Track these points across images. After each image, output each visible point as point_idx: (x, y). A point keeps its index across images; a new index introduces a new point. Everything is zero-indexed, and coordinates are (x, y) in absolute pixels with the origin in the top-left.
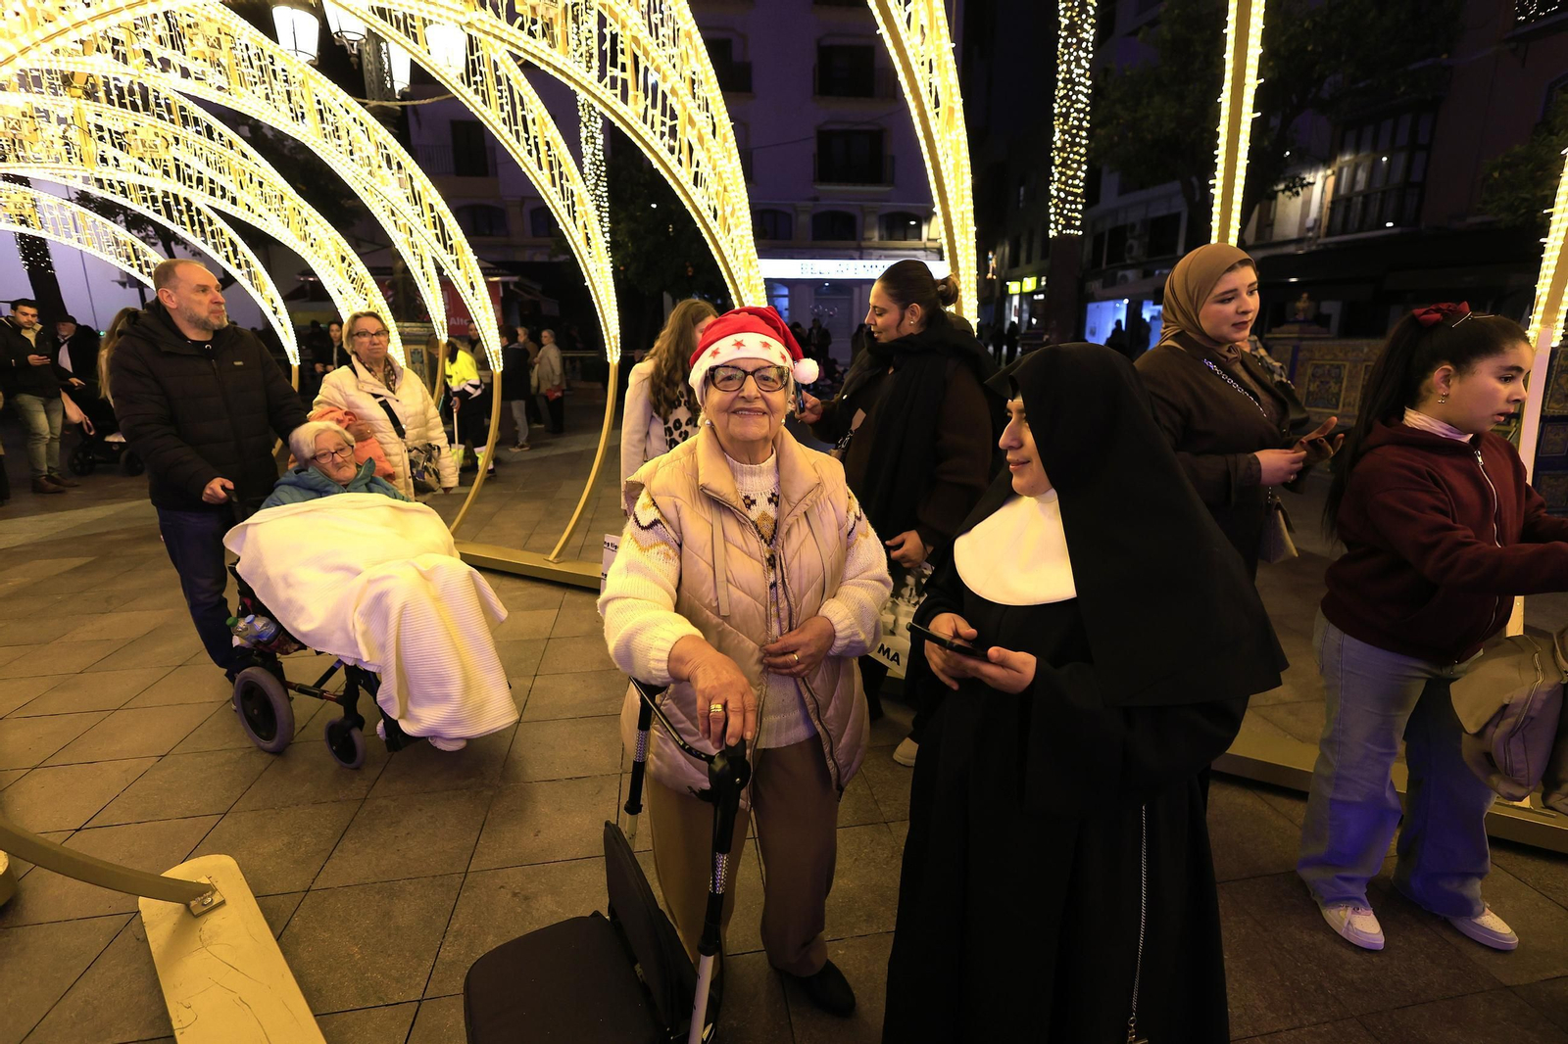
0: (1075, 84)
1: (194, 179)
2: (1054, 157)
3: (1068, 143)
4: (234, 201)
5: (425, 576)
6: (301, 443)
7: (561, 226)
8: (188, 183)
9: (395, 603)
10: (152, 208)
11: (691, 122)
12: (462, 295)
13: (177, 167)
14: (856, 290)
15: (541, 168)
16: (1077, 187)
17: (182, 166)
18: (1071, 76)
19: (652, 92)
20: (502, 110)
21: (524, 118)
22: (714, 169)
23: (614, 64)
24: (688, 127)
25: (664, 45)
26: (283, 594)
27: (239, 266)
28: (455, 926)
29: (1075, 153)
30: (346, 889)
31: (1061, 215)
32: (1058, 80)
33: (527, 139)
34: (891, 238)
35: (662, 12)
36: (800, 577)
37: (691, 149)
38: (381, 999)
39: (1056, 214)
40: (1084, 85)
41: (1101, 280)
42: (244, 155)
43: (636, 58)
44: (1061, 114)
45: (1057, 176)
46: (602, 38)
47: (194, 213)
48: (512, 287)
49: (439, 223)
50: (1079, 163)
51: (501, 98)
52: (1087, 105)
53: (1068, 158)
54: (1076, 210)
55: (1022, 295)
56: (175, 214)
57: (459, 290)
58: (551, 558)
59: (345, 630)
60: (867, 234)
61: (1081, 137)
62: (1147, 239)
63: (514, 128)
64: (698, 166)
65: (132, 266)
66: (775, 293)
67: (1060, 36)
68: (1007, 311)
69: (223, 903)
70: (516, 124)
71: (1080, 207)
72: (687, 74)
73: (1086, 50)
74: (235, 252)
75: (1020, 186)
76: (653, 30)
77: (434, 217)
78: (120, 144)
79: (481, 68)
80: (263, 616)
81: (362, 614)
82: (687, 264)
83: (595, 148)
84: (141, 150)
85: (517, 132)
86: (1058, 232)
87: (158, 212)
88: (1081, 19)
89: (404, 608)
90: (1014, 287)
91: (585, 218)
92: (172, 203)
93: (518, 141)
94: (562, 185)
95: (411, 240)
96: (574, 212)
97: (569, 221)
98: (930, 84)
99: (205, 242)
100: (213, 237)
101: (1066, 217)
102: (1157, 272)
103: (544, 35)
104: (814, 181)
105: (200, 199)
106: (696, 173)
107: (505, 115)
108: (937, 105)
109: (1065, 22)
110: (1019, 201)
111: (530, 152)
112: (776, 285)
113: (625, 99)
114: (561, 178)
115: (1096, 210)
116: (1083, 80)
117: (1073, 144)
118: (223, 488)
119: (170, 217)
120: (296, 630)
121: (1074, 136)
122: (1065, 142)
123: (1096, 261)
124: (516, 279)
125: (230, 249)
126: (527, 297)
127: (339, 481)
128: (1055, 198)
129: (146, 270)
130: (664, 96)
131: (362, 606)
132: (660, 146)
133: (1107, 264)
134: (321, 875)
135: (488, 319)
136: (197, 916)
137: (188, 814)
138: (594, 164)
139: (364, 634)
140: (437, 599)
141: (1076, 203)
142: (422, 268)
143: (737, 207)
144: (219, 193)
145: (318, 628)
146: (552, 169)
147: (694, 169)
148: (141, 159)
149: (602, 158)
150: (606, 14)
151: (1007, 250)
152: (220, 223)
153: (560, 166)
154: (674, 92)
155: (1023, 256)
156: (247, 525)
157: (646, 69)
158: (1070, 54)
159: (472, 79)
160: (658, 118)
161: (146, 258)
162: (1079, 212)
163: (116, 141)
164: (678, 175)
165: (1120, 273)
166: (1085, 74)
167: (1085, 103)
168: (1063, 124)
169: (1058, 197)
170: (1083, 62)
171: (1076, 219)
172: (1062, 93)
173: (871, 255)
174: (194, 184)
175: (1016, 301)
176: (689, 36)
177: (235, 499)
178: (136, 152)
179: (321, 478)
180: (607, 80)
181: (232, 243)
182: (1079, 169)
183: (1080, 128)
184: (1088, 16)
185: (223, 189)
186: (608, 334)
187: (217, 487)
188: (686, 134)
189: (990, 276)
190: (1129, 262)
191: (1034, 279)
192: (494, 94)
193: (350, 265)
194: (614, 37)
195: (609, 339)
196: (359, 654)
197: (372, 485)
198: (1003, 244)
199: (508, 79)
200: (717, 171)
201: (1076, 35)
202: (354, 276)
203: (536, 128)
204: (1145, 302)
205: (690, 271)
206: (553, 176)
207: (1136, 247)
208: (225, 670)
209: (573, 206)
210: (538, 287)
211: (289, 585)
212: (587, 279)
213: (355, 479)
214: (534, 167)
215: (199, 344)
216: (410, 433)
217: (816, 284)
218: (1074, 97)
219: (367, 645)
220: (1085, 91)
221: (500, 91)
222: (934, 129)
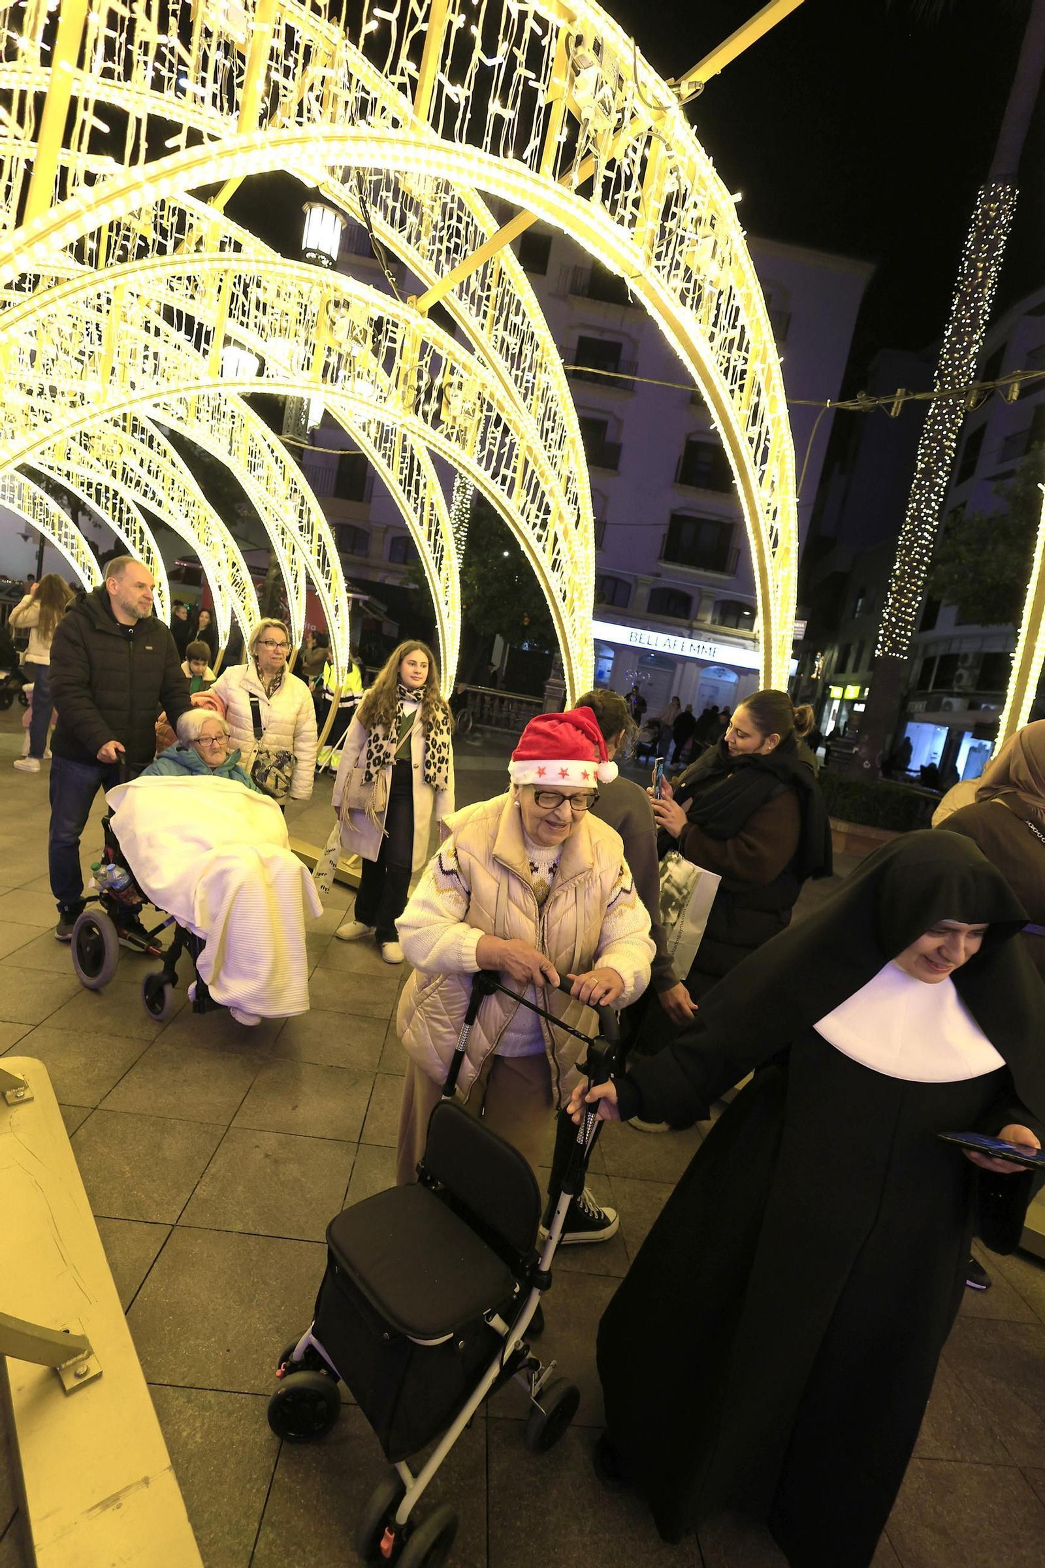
0: (922, 522)
1: (134, 482)
2: (891, 583)
3: (908, 573)
4: (160, 504)
5: (265, 863)
6: (190, 727)
7: (427, 574)
8: (128, 483)
9: (234, 881)
10: (86, 491)
11: (561, 517)
12: (326, 614)
13: (124, 469)
14: (680, 666)
15: (421, 523)
16: (910, 615)
17: (128, 469)
18: (919, 514)
19: (534, 489)
20: (401, 473)
21: (417, 482)
22: (572, 558)
23: (507, 467)
24: (558, 522)
25: (550, 447)
26: (144, 851)
27: (141, 551)
28: (213, 1169)
29: (914, 584)
30: (127, 1115)
31: (890, 638)
32: (907, 516)
33: (416, 499)
34: (722, 624)
35: (554, 421)
36: (558, 940)
37: (556, 540)
38: (141, 1215)
39: (884, 636)
40: (931, 524)
41: (925, 703)
42: (173, 464)
43: (527, 463)
44: (904, 547)
45: (891, 601)
46: (502, 445)
47: (118, 502)
48: (361, 604)
49: (322, 551)
50: (915, 594)
51: (402, 463)
52: (931, 543)
53: (905, 587)
54: (905, 636)
55: (843, 700)
56: (103, 500)
57: (325, 610)
58: (349, 863)
59: (187, 896)
60: (700, 616)
61: (921, 571)
62: (977, 672)
63: (407, 488)
64: (558, 554)
65: (54, 534)
66: (601, 654)
67: (915, 478)
68: (825, 714)
69: (31, 1099)
70: (410, 485)
71: (909, 634)
72: (565, 473)
73: (938, 494)
74: (142, 540)
75: (860, 597)
76: (544, 434)
77: (320, 546)
78: (85, 445)
79: (393, 437)
80: (121, 866)
81: (205, 885)
82: (525, 614)
83: (464, 497)
84: (101, 452)
85: (409, 492)
86: (884, 652)
87: (90, 496)
88: (937, 466)
89: (240, 888)
90: (836, 692)
91: (448, 571)
92: (103, 490)
93: (408, 499)
94: (436, 540)
95: (292, 556)
96: (440, 564)
97: (434, 571)
98: (772, 528)
99: (120, 526)
100: (128, 524)
101: (893, 641)
102: (983, 706)
103: (458, 439)
104: (660, 558)
105: (130, 495)
106: (556, 560)
107: (403, 477)
108: (775, 545)
109: (921, 466)
110: (855, 612)
111: (415, 510)
112: (603, 646)
113: (510, 493)
114: (436, 534)
115: (929, 635)
116: (930, 519)
117: (912, 576)
118: (117, 750)
119: (98, 502)
120: (146, 886)
121: (913, 569)
122: (904, 572)
123: (923, 683)
124: (366, 598)
125: (138, 535)
126: (372, 615)
127: (211, 764)
128: (886, 621)
129: (64, 539)
130: (543, 494)
131: (207, 878)
132: (531, 535)
133: (933, 688)
134: (109, 1098)
135: (342, 639)
136: (9, 1105)
137: (7, 1019)
138: (460, 511)
139: (202, 902)
140: (269, 886)
141: (906, 630)
142: (296, 581)
143: (584, 592)
144: (150, 495)
145: (165, 889)
146: (430, 525)
147: (555, 556)
148: (98, 459)
149: (468, 506)
150: (510, 427)
151: (836, 655)
152: (136, 513)
153: (438, 524)
154: (551, 493)
155: (850, 664)
156: (129, 786)
157: (533, 472)
158: (922, 495)
159: (383, 445)
160: (534, 512)
161: (67, 530)
162: (908, 638)
163: (83, 442)
164: (539, 558)
165: (945, 700)
166: (933, 514)
167: (929, 541)
168: (905, 556)
169: (889, 620)
170: (933, 504)
171: (904, 644)
172: (908, 528)
173: (701, 635)
174: (133, 485)
175: (836, 705)
176: (573, 442)
177: (123, 762)
178: (95, 453)
179: (197, 759)
180: (499, 479)
181: (141, 531)
182: (914, 599)
183: (921, 562)
184: (945, 464)
185: (154, 493)
186: (445, 673)
187: (111, 749)
188: (554, 525)
189: (814, 676)
190: (956, 690)
191: (858, 688)
192: (398, 459)
193: (238, 570)
194: (512, 445)
195: (446, 677)
196: (193, 918)
197: (234, 773)
198: (832, 648)
199: (412, 449)
200: (574, 560)
201: (930, 480)
202: (239, 580)
203: (425, 491)
204: (966, 733)
205: (526, 621)
206: (430, 532)
207: (966, 677)
208: (59, 901)
209: (441, 559)
210: (384, 608)
211: (151, 846)
212: (438, 622)
213: (222, 765)
214: (416, 522)
215: (125, 628)
216: (269, 736)
217: (643, 654)
218: (919, 534)
219: (201, 911)
220: (931, 530)
221: (404, 458)
222: (768, 566)
